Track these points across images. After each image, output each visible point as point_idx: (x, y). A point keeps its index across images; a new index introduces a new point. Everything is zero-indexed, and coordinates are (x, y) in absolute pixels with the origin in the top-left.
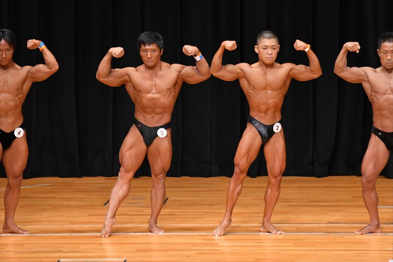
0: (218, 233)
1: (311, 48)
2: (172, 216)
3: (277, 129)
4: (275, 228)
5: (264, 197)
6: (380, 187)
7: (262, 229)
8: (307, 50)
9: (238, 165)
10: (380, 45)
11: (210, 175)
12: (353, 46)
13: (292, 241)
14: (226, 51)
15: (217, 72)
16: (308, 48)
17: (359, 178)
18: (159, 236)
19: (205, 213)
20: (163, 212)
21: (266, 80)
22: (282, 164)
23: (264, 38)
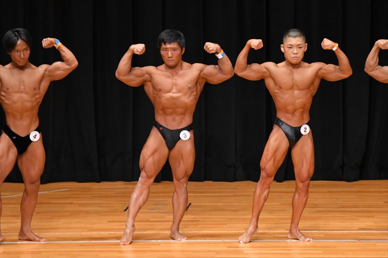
0: (244, 240)
2: (195, 223)
3: (305, 131)
4: (303, 235)
5: (291, 202)
7: (289, 236)
8: (334, 49)
9: (264, 169)
11: (235, 179)
12: (385, 43)
13: (321, 248)
14: (251, 50)
15: (242, 71)
16: (335, 47)
18: (181, 243)
19: (230, 219)
20: (185, 218)
21: (293, 79)
23: (289, 36)
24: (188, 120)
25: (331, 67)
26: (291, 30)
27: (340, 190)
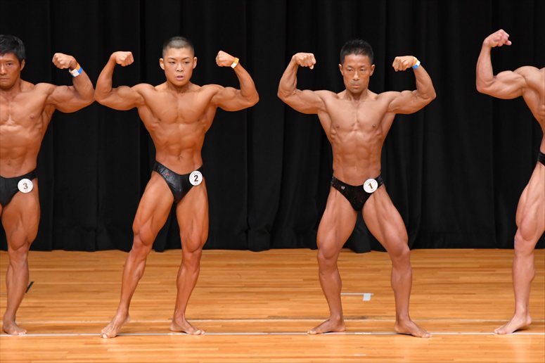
0: (108, 334)
1: (240, 62)
2: (39, 310)
3: (195, 181)
4: (192, 326)
5: (175, 280)
6: (343, 265)
7: (172, 328)
8: (233, 66)
9: (138, 233)
10: (344, 58)
11: (96, 248)
12: (306, 58)
13: (216, 345)
15: (105, 97)
16: (235, 63)
17: (314, 253)
18: (19, 339)
19: (88, 304)
20: (25, 302)
21: (177, 108)
22: (203, 232)
23: (171, 47)
24: (29, 165)
25: (230, 91)
26: (173, 38)
27: (243, 262)
